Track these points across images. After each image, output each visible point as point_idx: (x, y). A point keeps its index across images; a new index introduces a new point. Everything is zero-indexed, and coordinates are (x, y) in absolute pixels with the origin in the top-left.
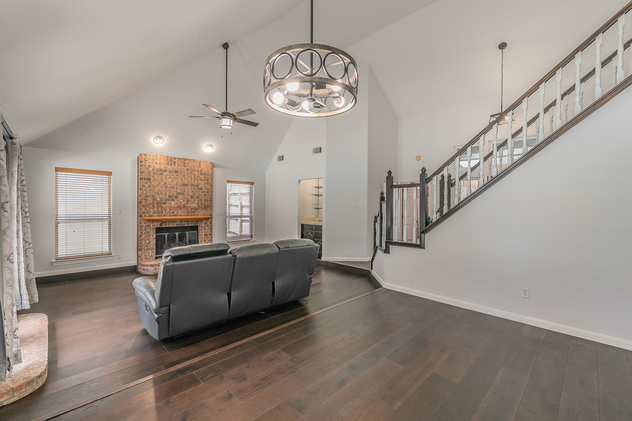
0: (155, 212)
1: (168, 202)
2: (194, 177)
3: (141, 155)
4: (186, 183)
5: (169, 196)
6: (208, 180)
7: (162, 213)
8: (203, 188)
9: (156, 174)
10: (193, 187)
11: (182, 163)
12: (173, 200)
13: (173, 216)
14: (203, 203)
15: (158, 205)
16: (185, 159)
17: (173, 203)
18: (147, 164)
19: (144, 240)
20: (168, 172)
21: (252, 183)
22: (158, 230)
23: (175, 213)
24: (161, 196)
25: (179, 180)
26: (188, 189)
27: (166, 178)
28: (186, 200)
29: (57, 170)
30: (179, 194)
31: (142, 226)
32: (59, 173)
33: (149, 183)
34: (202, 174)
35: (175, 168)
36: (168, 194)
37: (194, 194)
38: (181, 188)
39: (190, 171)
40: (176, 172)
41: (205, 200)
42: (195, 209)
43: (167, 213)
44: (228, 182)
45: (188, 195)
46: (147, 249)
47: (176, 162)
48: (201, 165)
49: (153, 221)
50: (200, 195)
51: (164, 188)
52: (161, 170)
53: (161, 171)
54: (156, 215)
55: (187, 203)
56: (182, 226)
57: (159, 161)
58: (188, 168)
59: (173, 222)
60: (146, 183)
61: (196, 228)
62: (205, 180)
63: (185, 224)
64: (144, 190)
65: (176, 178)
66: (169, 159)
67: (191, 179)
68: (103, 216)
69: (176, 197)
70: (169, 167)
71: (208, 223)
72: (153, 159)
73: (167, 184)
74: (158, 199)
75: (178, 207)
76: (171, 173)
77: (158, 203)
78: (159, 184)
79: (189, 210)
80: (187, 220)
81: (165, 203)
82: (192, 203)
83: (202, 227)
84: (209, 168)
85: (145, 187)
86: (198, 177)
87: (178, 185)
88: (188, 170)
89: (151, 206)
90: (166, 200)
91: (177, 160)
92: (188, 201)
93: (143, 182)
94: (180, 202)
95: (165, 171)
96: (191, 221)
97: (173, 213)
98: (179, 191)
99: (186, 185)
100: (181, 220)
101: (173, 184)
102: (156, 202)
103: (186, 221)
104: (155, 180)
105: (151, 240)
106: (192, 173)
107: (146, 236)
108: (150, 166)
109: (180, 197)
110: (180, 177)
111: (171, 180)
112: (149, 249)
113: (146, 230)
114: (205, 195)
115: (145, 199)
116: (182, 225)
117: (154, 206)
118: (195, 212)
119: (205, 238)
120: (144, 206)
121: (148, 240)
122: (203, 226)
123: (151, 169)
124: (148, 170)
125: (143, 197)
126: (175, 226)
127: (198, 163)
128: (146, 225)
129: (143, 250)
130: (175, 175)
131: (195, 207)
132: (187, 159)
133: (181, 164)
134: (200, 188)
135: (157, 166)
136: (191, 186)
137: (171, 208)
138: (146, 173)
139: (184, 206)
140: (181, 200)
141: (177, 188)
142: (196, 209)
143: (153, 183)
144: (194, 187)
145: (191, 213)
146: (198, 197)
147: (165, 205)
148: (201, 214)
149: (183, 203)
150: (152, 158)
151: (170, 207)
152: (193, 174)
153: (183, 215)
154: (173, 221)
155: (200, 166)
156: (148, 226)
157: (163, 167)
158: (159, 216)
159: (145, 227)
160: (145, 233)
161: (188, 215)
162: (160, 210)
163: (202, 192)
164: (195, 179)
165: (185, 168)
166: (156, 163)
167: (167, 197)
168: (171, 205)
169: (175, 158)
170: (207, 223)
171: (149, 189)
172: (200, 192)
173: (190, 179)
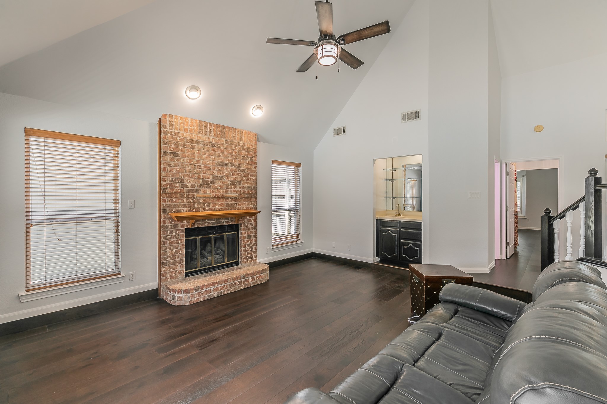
0: (184, 205)
1: (202, 190)
2: (235, 153)
3: (164, 116)
4: (225, 161)
5: (204, 181)
6: (251, 158)
7: (194, 206)
8: (246, 170)
9: (186, 146)
10: (234, 168)
11: (220, 132)
12: (208, 187)
13: (209, 210)
14: (246, 191)
15: (188, 194)
16: (224, 127)
17: (208, 191)
18: (173, 131)
19: (170, 249)
20: (201, 145)
21: (299, 165)
22: (189, 232)
23: (211, 206)
24: (192, 180)
25: (216, 158)
26: (228, 171)
27: (199, 153)
28: (224, 187)
29: (29, 132)
30: (215, 177)
31: (166, 227)
32: (32, 139)
33: (176, 161)
34: (244, 150)
35: (211, 138)
36: (202, 177)
37: (235, 179)
38: (218, 170)
39: (229, 145)
40: (213, 145)
41: (249, 187)
42: (236, 200)
43: (200, 207)
44: (274, 162)
45: (227, 179)
46: (173, 263)
47: (212, 130)
48: (244, 137)
49: (181, 219)
50: (242, 179)
51: (196, 169)
52: (192, 142)
53: (194, 143)
54: (186, 209)
55: (227, 191)
56: (220, 225)
57: (190, 128)
58: (227, 139)
59: (208, 220)
60: (172, 160)
61: (235, 228)
62: (248, 158)
63: (224, 222)
64: (169, 171)
65: (212, 154)
66: (204, 125)
67: (232, 156)
68: (107, 212)
69: (213, 182)
70: (203, 137)
71: (252, 220)
72: (181, 123)
73: (201, 162)
74: (189, 185)
75: (215, 197)
76: (206, 147)
77: (188, 191)
78: (190, 162)
79: (229, 201)
80: (226, 217)
81: (197, 192)
82: (232, 191)
83: (244, 225)
84: (253, 141)
85: (170, 166)
86: (239, 154)
87: (215, 164)
88: (227, 142)
89: (179, 195)
90: (200, 187)
91: (213, 128)
92: (227, 188)
93: (168, 158)
94: (218, 190)
95: (198, 142)
96: (232, 218)
97: (208, 206)
98: (216, 173)
99: (225, 165)
100: (219, 217)
101: (208, 162)
102: (185, 190)
103: (225, 219)
104: (184, 156)
105: (179, 248)
106: (232, 148)
107: (172, 243)
108: (177, 134)
109: (217, 182)
110: (217, 153)
111: (206, 157)
112: (176, 262)
113: (171, 232)
114: (248, 180)
115: (171, 185)
116: (220, 223)
117: (183, 195)
118: (236, 205)
119: (248, 241)
120: (170, 196)
121: (175, 248)
122: (246, 224)
123: (178, 139)
124: (175, 139)
125: (167, 181)
126: (211, 225)
127: (239, 133)
128: (172, 225)
129: (168, 264)
130: (211, 149)
131: (236, 197)
132: (226, 127)
133: (219, 133)
134: (242, 170)
135: (188, 136)
136: (231, 166)
137: (206, 199)
138: (172, 145)
139: (222, 196)
140: (219, 187)
141: (214, 170)
142: (237, 200)
143: (181, 160)
144: (235, 168)
145: (231, 205)
146: (240, 183)
147: (198, 195)
148: (243, 208)
149: (221, 191)
150: (181, 121)
151: (204, 197)
152: (234, 148)
153: (222, 209)
154: (209, 218)
155: (242, 137)
156: (176, 226)
157: (195, 137)
158: (189, 211)
159: (171, 228)
160: (170, 238)
161: (228, 209)
162: (191, 201)
163: (245, 176)
164: (236, 157)
165: (224, 140)
166: (186, 130)
167: (201, 182)
168: (205, 195)
169: (211, 124)
170: (250, 220)
171: (176, 170)
172: (243, 176)
173: (229, 156)
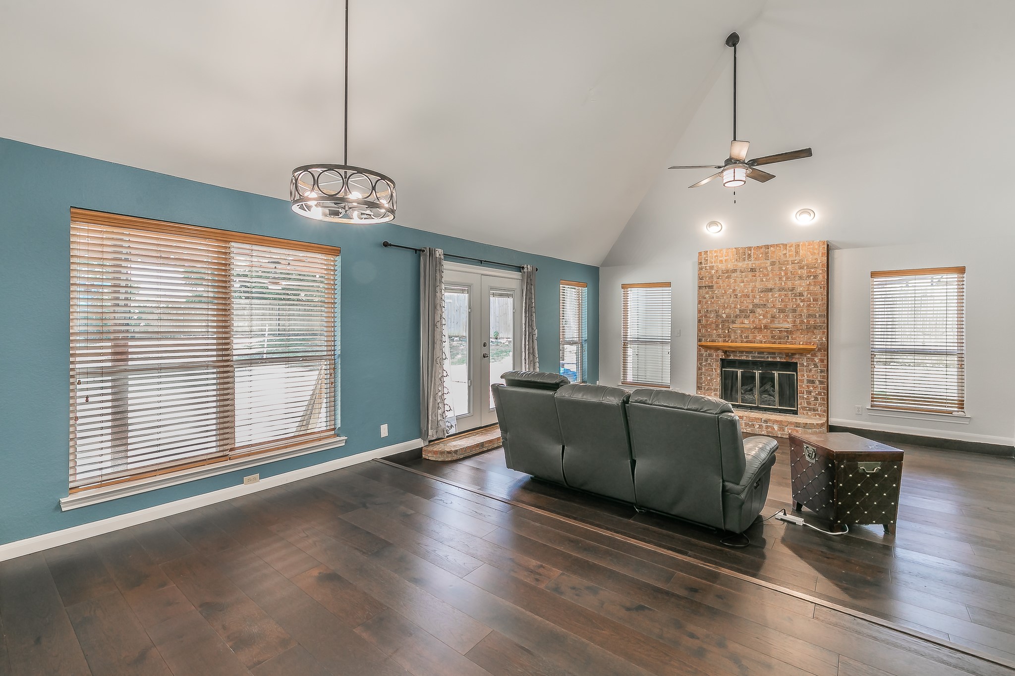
0: (719, 336)
1: (738, 320)
2: (786, 274)
3: (700, 253)
4: (770, 286)
5: (741, 311)
6: (815, 277)
7: (730, 336)
8: (805, 294)
9: (720, 278)
10: (783, 293)
11: (762, 253)
12: (747, 317)
13: (747, 342)
14: (805, 321)
15: (723, 325)
16: (767, 247)
17: (746, 321)
18: (708, 265)
19: (705, 375)
20: (738, 273)
21: (961, 270)
22: (725, 363)
23: (751, 338)
24: (727, 311)
25: (758, 284)
26: (775, 298)
27: (735, 282)
28: (769, 316)
29: (624, 287)
30: (756, 306)
31: (702, 355)
33: (710, 293)
34: (801, 268)
35: (750, 264)
36: (739, 307)
37: (786, 306)
38: (760, 297)
39: (777, 266)
40: (752, 270)
41: (809, 316)
42: (787, 332)
43: (737, 338)
44: (874, 274)
45: (774, 307)
46: (707, 390)
47: (752, 254)
48: (801, 251)
49: (717, 349)
50: (798, 306)
51: (732, 299)
52: (727, 271)
53: (728, 273)
54: (720, 339)
55: (772, 321)
56: (763, 360)
57: (725, 258)
58: (774, 260)
59: (747, 352)
60: (707, 293)
61: (793, 366)
62: (809, 277)
63: (768, 358)
64: (704, 303)
65: (751, 281)
66: (741, 251)
67: (780, 279)
68: (664, 338)
69: (752, 312)
70: (740, 264)
71: (817, 360)
72: (716, 256)
73: (738, 291)
74: (724, 316)
75: (755, 328)
76: (743, 274)
77: (723, 322)
78: (726, 293)
79: (776, 333)
80: (772, 353)
81: (734, 322)
82: (781, 321)
83: (802, 365)
84: (819, 253)
85: (705, 298)
86: (793, 275)
87: (756, 291)
88: (773, 264)
89: (714, 326)
90: (736, 317)
91: (753, 251)
92: (773, 317)
93: (704, 291)
94: (759, 320)
95: (735, 271)
96: (780, 353)
97: (747, 337)
98: (756, 301)
99: (771, 290)
100: (761, 352)
101: (746, 290)
102: (720, 320)
103: (769, 353)
104: (719, 287)
105: (714, 376)
106: (781, 269)
107: (707, 370)
108: (712, 268)
109: (759, 311)
110: (759, 279)
111: (744, 285)
112: (711, 389)
113: (706, 360)
114: (809, 306)
115: (706, 316)
116: (762, 358)
117: (717, 326)
118: (788, 337)
119: (808, 386)
120: (705, 327)
121: (709, 375)
122: (805, 364)
123: (713, 272)
124: (710, 273)
125: (703, 313)
126: (750, 359)
127: (793, 249)
128: (707, 353)
129: (703, 389)
130: (750, 276)
131: (788, 328)
132: (771, 246)
133: (760, 256)
134: (798, 294)
135: (722, 267)
136: (779, 290)
137: (743, 330)
138: (707, 278)
139: (766, 327)
140: (761, 317)
141: (754, 297)
142: (789, 332)
143: (716, 292)
144: (785, 293)
145: (780, 338)
146: (794, 311)
147: (734, 326)
148: (799, 342)
149: (764, 321)
150: (715, 254)
151: (742, 328)
152: (784, 269)
153: (765, 342)
154: (749, 351)
155: (797, 253)
156: (710, 355)
157: (730, 266)
158: (724, 341)
159: (706, 356)
160: (705, 366)
161: (774, 343)
162: (727, 332)
163: (803, 301)
164: (787, 278)
165: (769, 262)
166: (721, 261)
167: (738, 312)
168: (742, 326)
169: (750, 248)
170: (813, 360)
171: (711, 302)
172: (799, 301)
173: (777, 279)
